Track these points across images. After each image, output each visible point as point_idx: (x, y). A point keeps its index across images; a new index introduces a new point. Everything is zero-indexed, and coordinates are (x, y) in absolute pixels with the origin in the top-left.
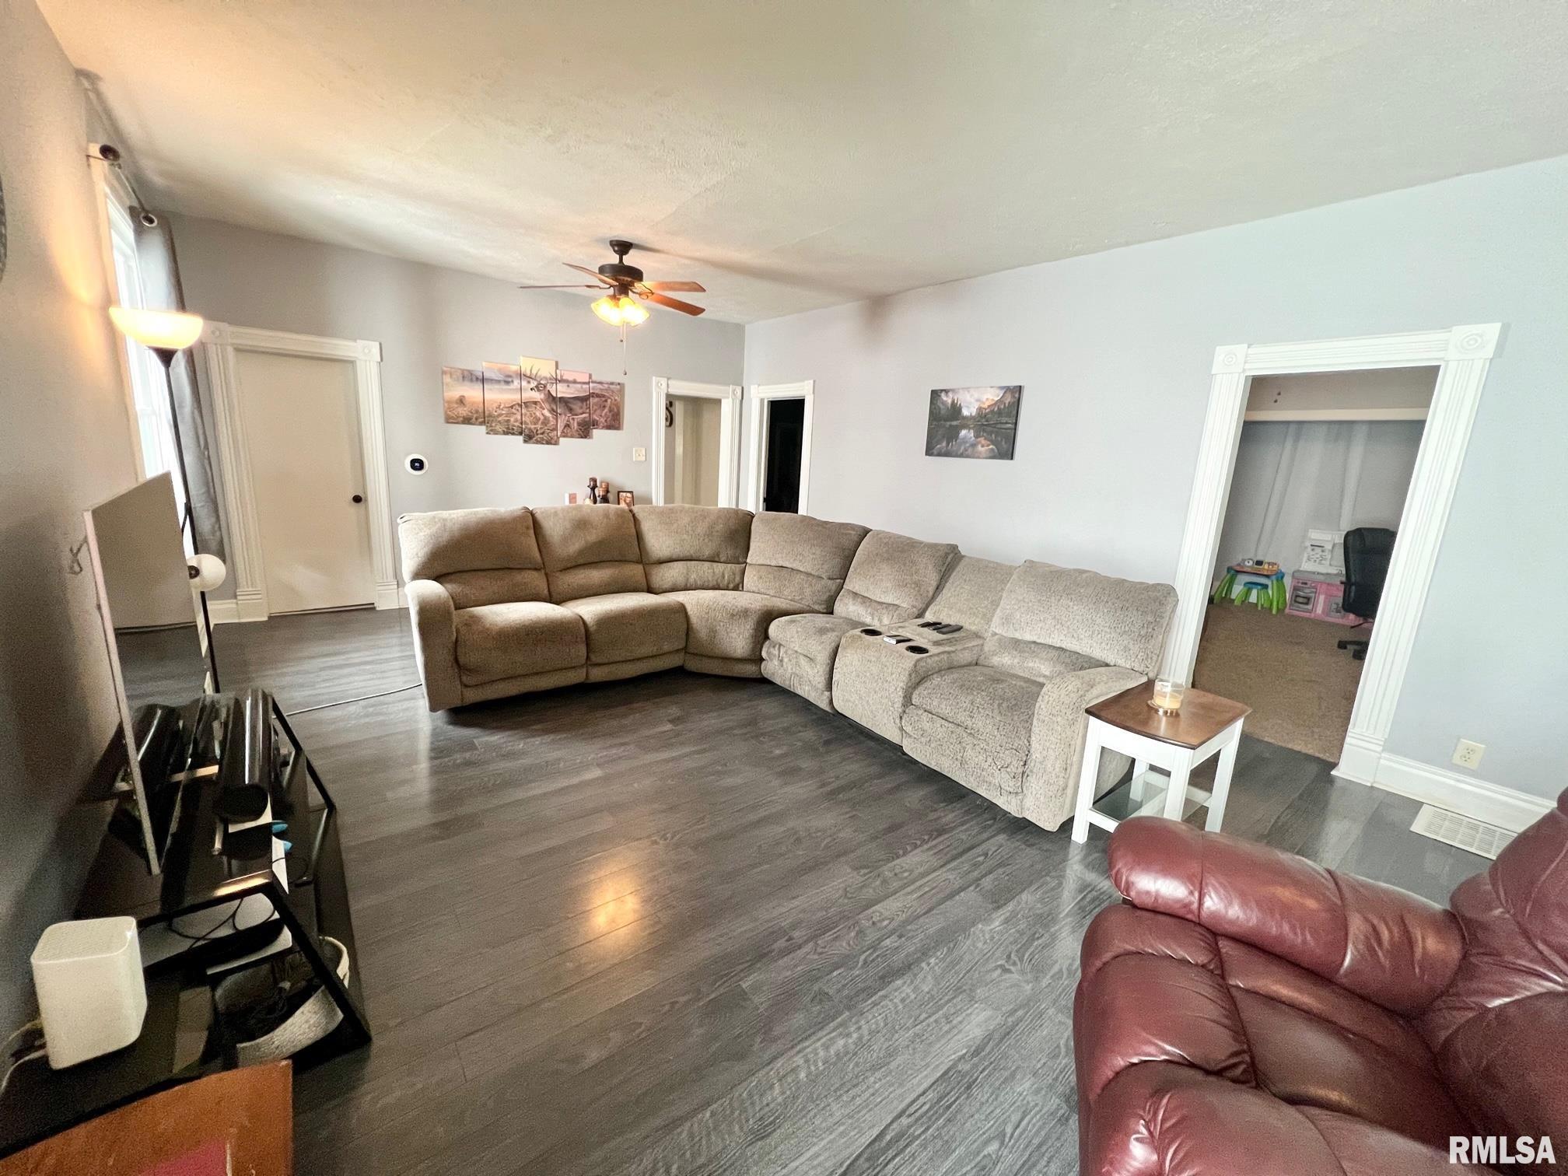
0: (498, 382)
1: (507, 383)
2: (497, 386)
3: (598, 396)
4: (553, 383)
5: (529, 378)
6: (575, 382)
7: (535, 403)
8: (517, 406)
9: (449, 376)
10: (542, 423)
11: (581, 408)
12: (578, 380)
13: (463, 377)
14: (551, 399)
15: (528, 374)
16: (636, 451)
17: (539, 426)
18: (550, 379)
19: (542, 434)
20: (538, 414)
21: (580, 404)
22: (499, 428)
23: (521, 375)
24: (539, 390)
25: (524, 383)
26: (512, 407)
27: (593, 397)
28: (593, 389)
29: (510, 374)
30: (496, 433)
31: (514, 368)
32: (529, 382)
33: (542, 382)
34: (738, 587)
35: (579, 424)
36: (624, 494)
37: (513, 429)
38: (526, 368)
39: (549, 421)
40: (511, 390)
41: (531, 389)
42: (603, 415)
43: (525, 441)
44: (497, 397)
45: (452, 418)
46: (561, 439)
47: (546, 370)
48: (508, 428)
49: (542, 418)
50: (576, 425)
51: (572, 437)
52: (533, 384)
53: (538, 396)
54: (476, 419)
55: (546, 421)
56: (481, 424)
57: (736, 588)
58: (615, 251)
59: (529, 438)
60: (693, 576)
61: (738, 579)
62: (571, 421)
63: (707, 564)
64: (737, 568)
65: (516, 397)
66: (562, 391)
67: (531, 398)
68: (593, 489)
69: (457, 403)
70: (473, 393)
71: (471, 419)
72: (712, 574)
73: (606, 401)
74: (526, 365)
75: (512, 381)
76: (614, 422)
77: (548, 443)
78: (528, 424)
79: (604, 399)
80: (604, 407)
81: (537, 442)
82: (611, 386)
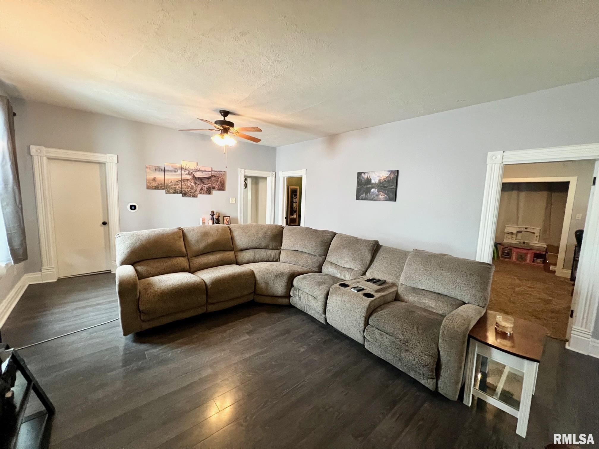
0: (171, 171)
1: (175, 171)
2: (171, 173)
3: (215, 176)
4: (195, 172)
5: (185, 169)
6: (205, 171)
7: (188, 180)
8: (179, 181)
9: (149, 169)
10: (191, 188)
11: (208, 182)
12: (207, 170)
13: (156, 169)
14: (195, 178)
15: (185, 168)
16: (231, 199)
17: (189, 190)
18: (194, 170)
19: (191, 193)
20: (189, 184)
21: (207, 180)
22: (171, 191)
23: (181, 169)
24: (189, 175)
25: (183, 172)
26: (177, 182)
27: (213, 177)
28: (213, 174)
29: (176, 168)
30: (170, 193)
31: (179, 165)
32: (185, 171)
33: (191, 171)
34: (278, 260)
35: (207, 188)
36: (226, 217)
37: (177, 191)
38: (184, 166)
39: (194, 187)
40: (177, 174)
41: (186, 174)
42: (217, 184)
43: (183, 196)
44: (170, 177)
45: (150, 187)
46: (199, 195)
47: (192, 166)
48: (175, 191)
49: (190, 186)
50: (205, 189)
51: (204, 194)
52: (187, 172)
53: (189, 177)
54: (161, 187)
55: (192, 188)
56: (163, 189)
57: (277, 261)
58: (222, 115)
59: (184, 195)
60: (257, 256)
61: (277, 257)
62: (204, 187)
63: (263, 250)
64: (277, 251)
65: (179, 178)
66: (199, 175)
67: (186, 178)
68: (213, 216)
69: (152, 180)
70: (160, 176)
71: (158, 187)
72: (266, 255)
73: (219, 179)
74: (184, 164)
75: (178, 171)
76: (222, 188)
77: (193, 197)
78: (184, 189)
79: (218, 178)
80: (218, 181)
81: (188, 196)
82: (221, 173)
